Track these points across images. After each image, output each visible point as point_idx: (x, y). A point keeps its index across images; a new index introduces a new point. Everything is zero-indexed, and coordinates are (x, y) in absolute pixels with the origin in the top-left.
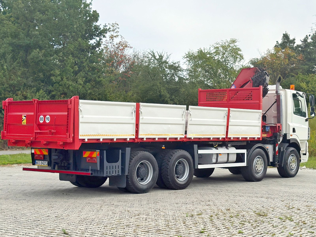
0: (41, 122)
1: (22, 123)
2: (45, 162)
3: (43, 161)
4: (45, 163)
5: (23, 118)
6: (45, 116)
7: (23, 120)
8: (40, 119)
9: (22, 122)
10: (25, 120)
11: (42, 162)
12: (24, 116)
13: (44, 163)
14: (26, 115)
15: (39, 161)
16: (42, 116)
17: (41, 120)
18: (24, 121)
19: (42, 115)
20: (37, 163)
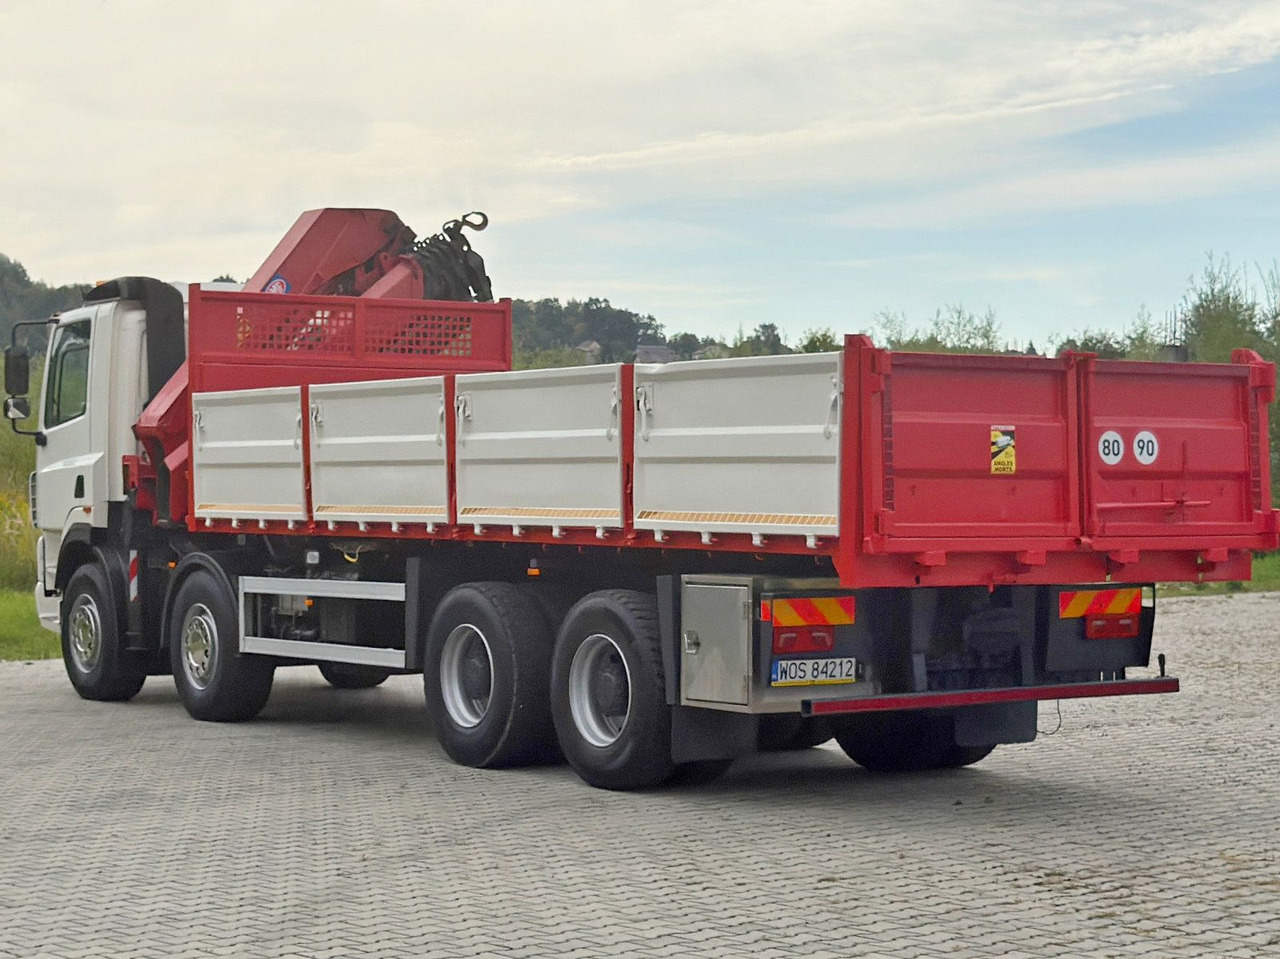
0: (1112, 460)
1: (993, 468)
2: (838, 661)
3: (830, 661)
4: (838, 668)
5: (994, 444)
6: (1128, 435)
7: (994, 449)
8: (1101, 447)
9: (993, 462)
10: (1011, 450)
11: (822, 662)
12: (1005, 433)
13: (831, 667)
14: (1012, 428)
15: (798, 662)
16: (1111, 436)
17: (1108, 454)
18: (1003, 453)
19: (1109, 429)
20: (784, 672)
